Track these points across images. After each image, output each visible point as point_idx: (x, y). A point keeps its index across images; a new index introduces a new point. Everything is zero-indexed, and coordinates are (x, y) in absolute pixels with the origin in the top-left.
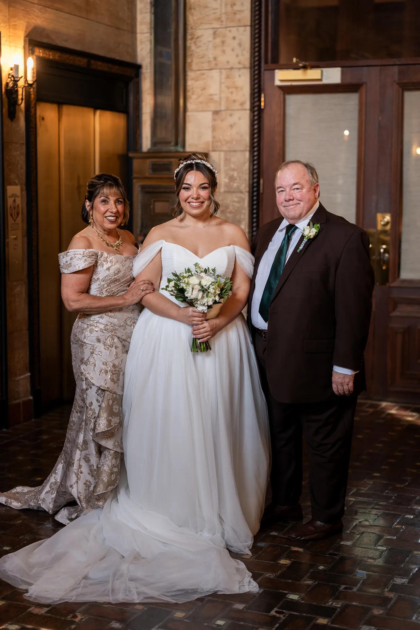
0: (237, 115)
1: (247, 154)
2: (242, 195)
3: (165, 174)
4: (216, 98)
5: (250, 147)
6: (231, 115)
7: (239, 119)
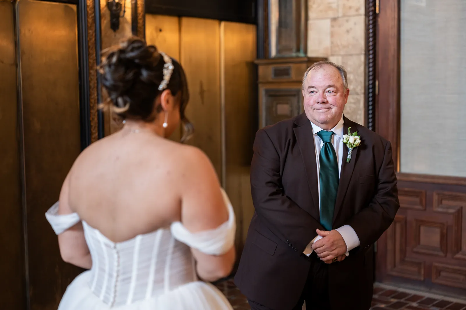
0: (353, 20)
1: (362, 58)
2: (358, 97)
3: (285, 78)
4: (334, 6)
5: (365, 51)
6: (347, 21)
7: (355, 24)
